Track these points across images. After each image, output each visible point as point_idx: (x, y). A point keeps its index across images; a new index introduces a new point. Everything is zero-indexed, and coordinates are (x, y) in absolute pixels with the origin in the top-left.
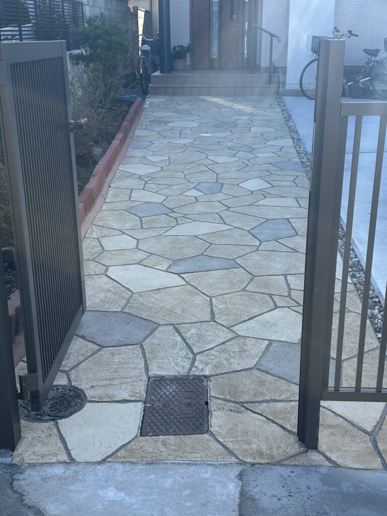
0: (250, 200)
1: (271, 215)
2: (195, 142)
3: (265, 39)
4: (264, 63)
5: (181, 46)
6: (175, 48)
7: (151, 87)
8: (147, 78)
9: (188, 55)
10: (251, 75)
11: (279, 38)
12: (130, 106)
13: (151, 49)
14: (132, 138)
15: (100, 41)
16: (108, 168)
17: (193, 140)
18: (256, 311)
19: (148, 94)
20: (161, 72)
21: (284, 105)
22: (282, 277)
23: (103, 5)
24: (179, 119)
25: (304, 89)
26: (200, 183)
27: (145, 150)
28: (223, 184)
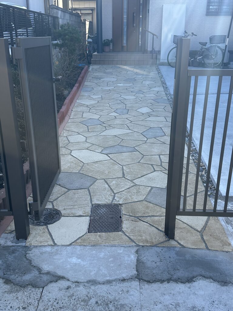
0: (142, 118)
1: (152, 125)
2: (115, 89)
3: (150, 37)
4: (149, 49)
5: (108, 40)
6: (104, 40)
7: (93, 60)
8: (91, 56)
9: (111, 44)
10: (143, 55)
11: (158, 36)
12: (82, 70)
13: (93, 41)
14: (83, 86)
15: (67, 37)
16: (71, 101)
17: (113, 87)
18: (145, 173)
19: (91, 64)
20: (97, 53)
21: (159, 70)
22: (158, 156)
23: (68, 18)
24: (106, 77)
25: (169, 62)
26: (117, 109)
27: (90, 92)
28: (129, 110)
